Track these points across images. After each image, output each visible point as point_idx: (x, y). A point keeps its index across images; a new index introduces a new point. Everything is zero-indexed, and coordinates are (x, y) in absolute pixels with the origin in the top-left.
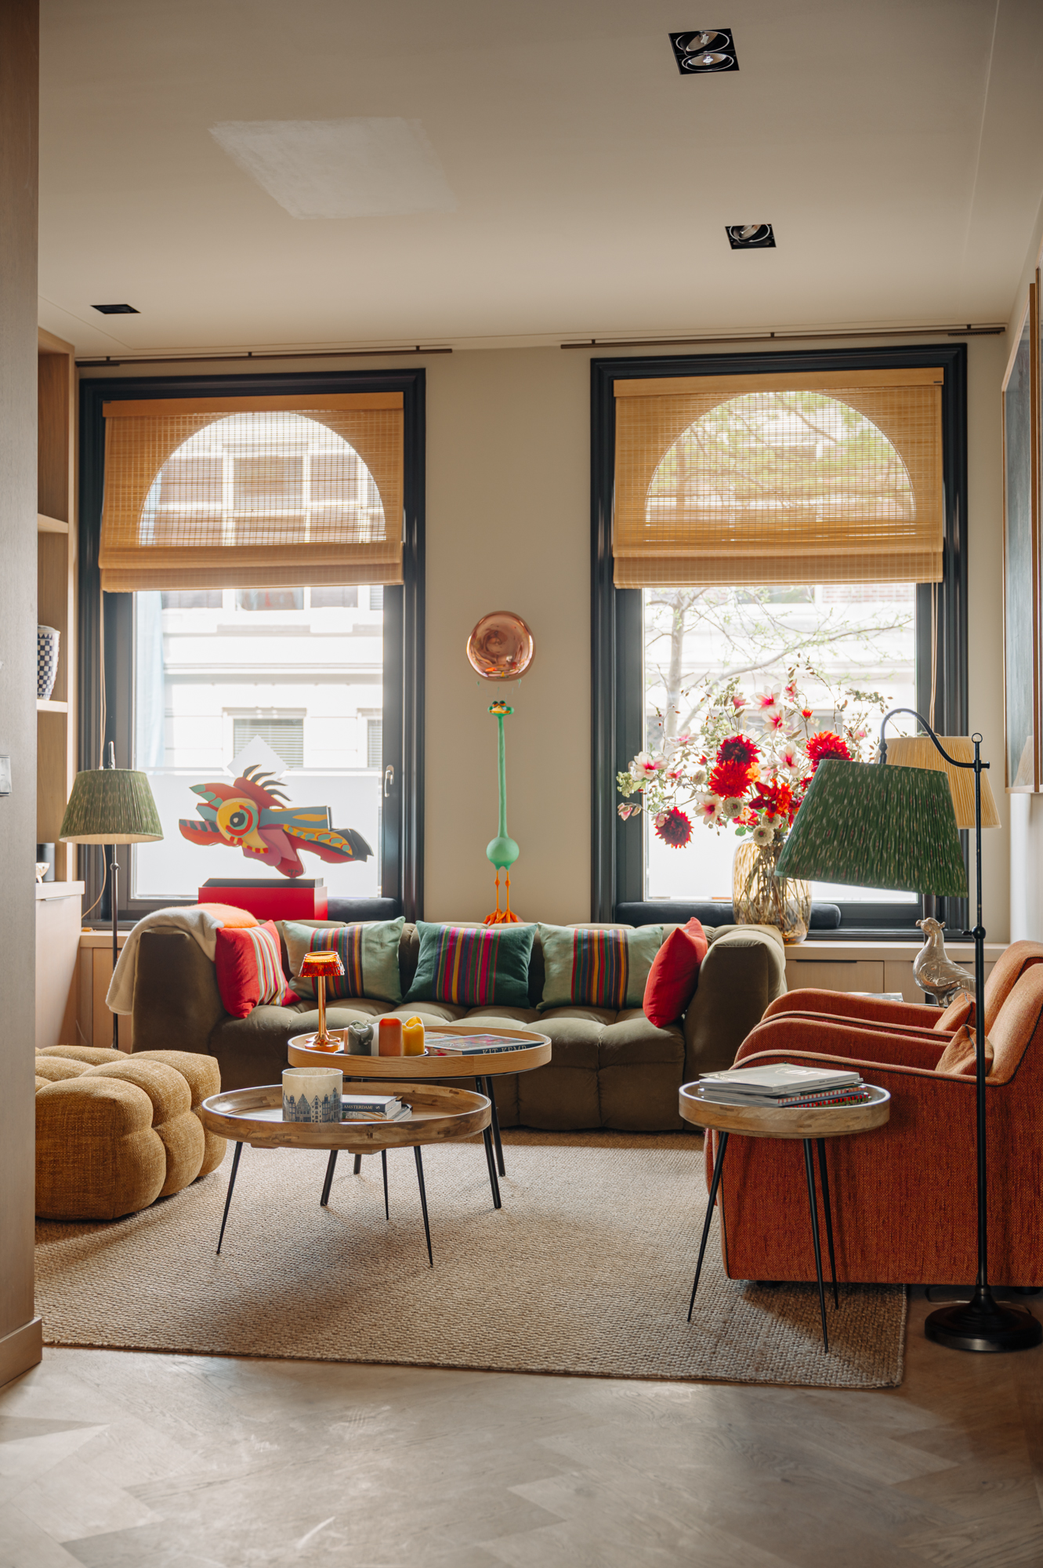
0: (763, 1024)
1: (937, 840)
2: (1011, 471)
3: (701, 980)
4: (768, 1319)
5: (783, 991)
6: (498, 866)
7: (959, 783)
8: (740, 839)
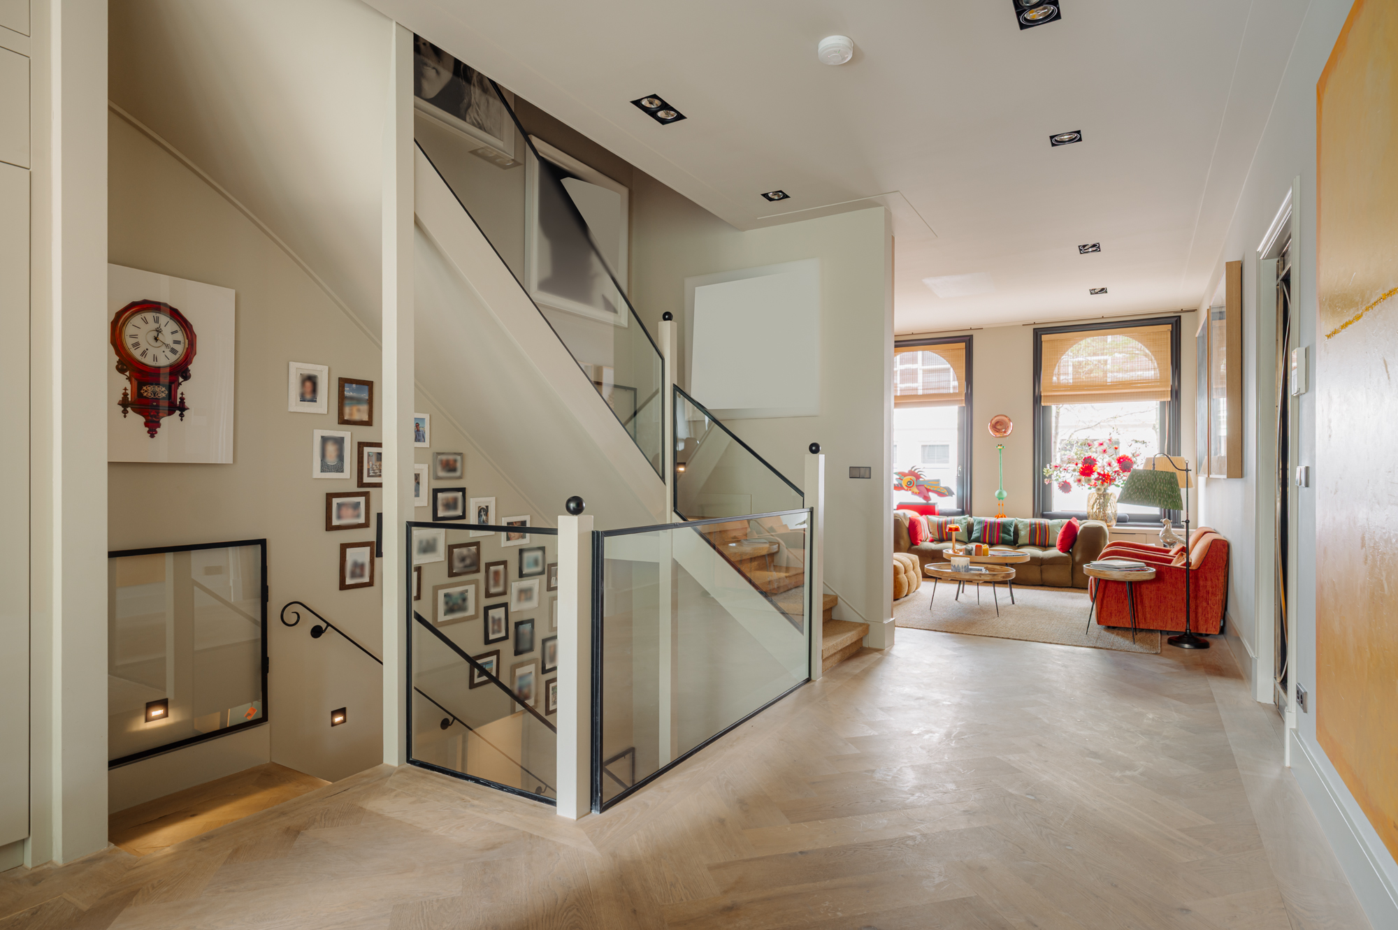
0: (1104, 551)
1: (1173, 492)
2: (1199, 366)
3: (1078, 538)
4: (1113, 636)
5: (1108, 543)
6: (999, 499)
7: (1181, 476)
8: (1090, 491)
